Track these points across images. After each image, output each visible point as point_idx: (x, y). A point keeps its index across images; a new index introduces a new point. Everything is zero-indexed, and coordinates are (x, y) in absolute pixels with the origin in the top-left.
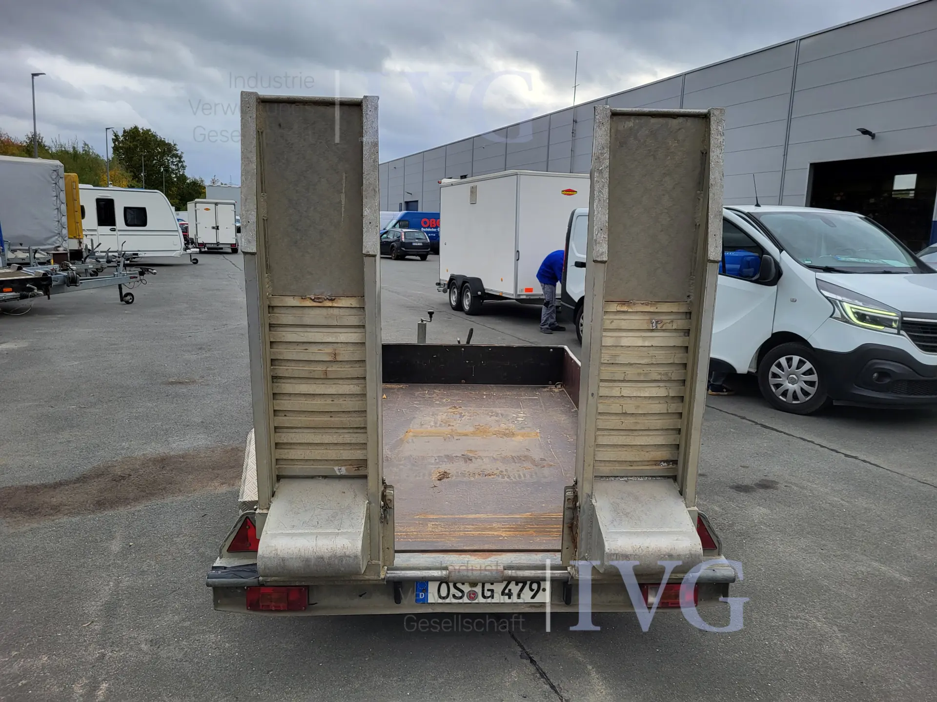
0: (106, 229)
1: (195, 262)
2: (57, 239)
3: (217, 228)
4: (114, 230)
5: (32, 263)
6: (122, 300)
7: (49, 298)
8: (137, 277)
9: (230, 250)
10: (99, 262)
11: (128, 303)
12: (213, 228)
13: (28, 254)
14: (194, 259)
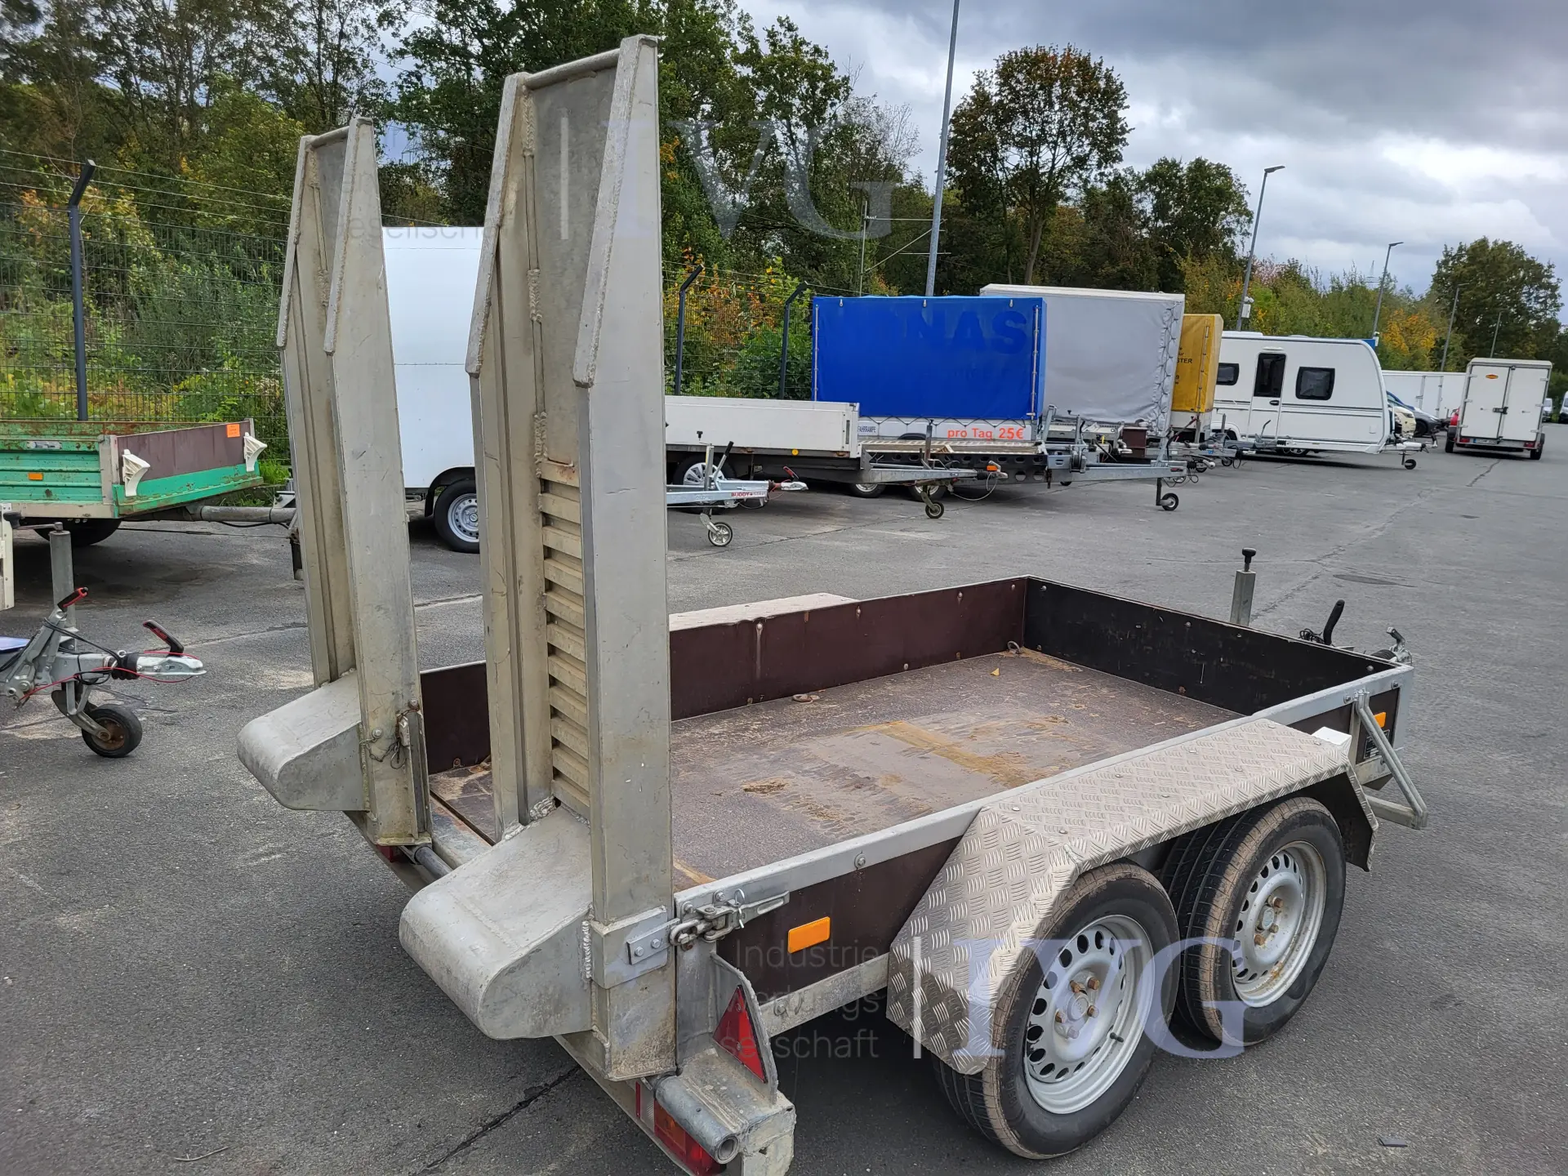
0: (1265, 401)
1: (1411, 465)
2: (1153, 411)
3: (1504, 411)
4: (1276, 404)
5: (1078, 439)
6: (1158, 504)
7: (1049, 487)
8: (1182, 470)
9: (1527, 454)
10: (1189, 447)
11: (1166, 508)
12: (1496, 410)
13: (1075, 428)
14: (1408, 461)
